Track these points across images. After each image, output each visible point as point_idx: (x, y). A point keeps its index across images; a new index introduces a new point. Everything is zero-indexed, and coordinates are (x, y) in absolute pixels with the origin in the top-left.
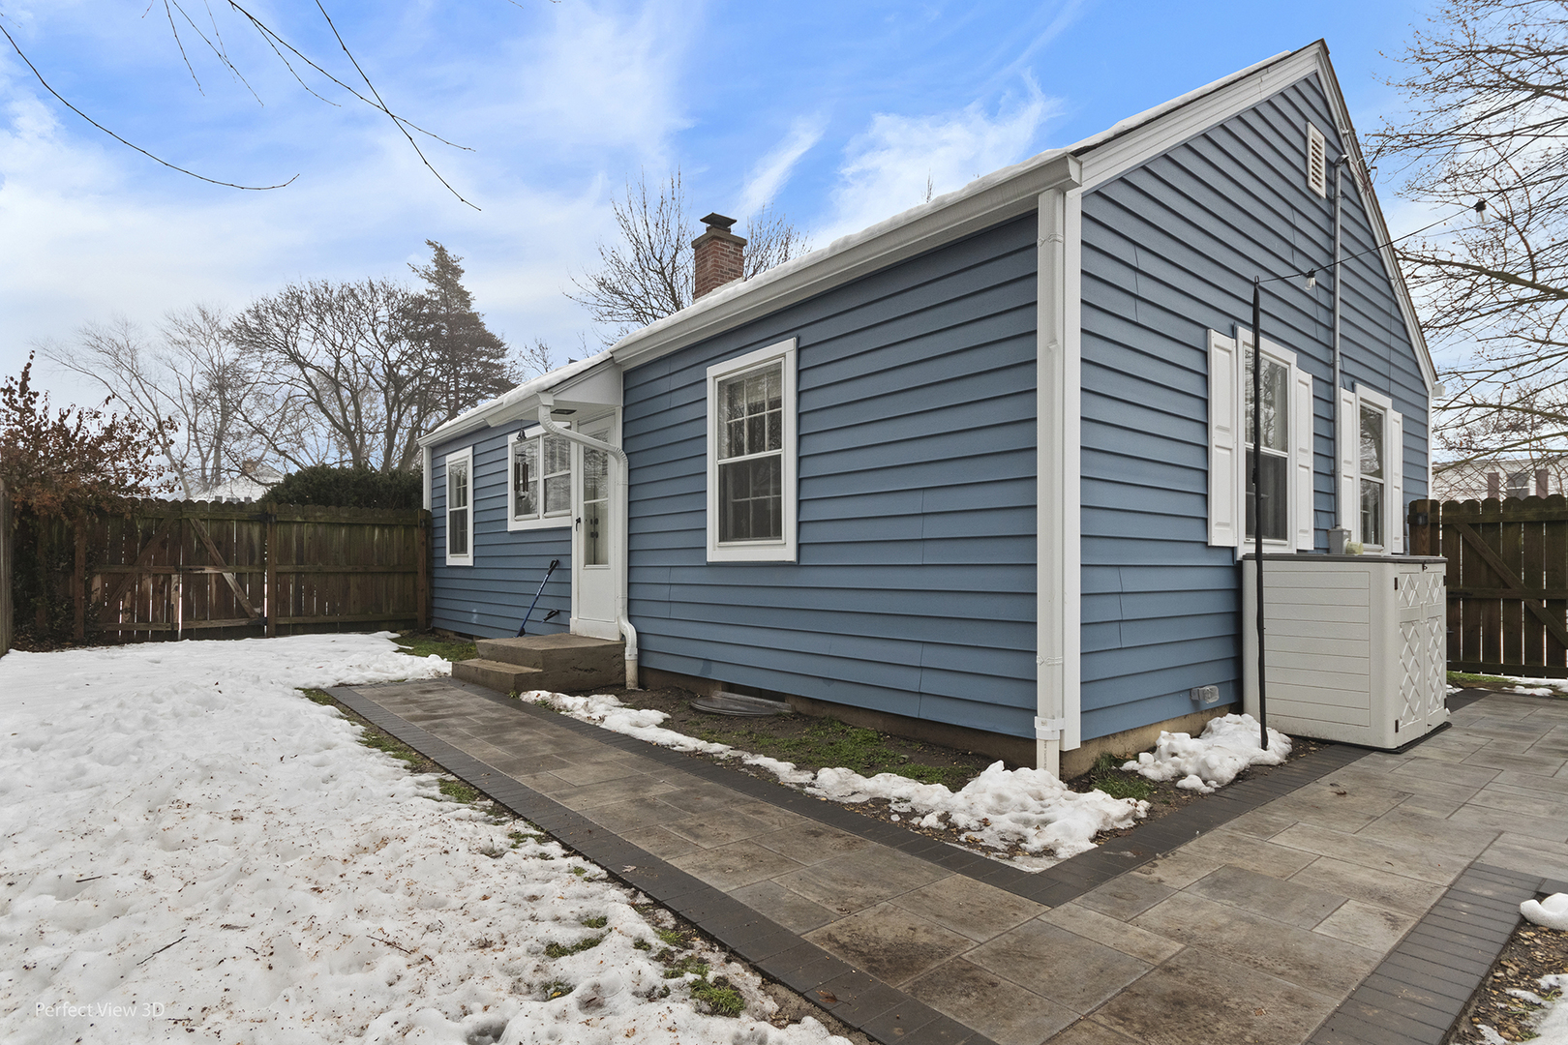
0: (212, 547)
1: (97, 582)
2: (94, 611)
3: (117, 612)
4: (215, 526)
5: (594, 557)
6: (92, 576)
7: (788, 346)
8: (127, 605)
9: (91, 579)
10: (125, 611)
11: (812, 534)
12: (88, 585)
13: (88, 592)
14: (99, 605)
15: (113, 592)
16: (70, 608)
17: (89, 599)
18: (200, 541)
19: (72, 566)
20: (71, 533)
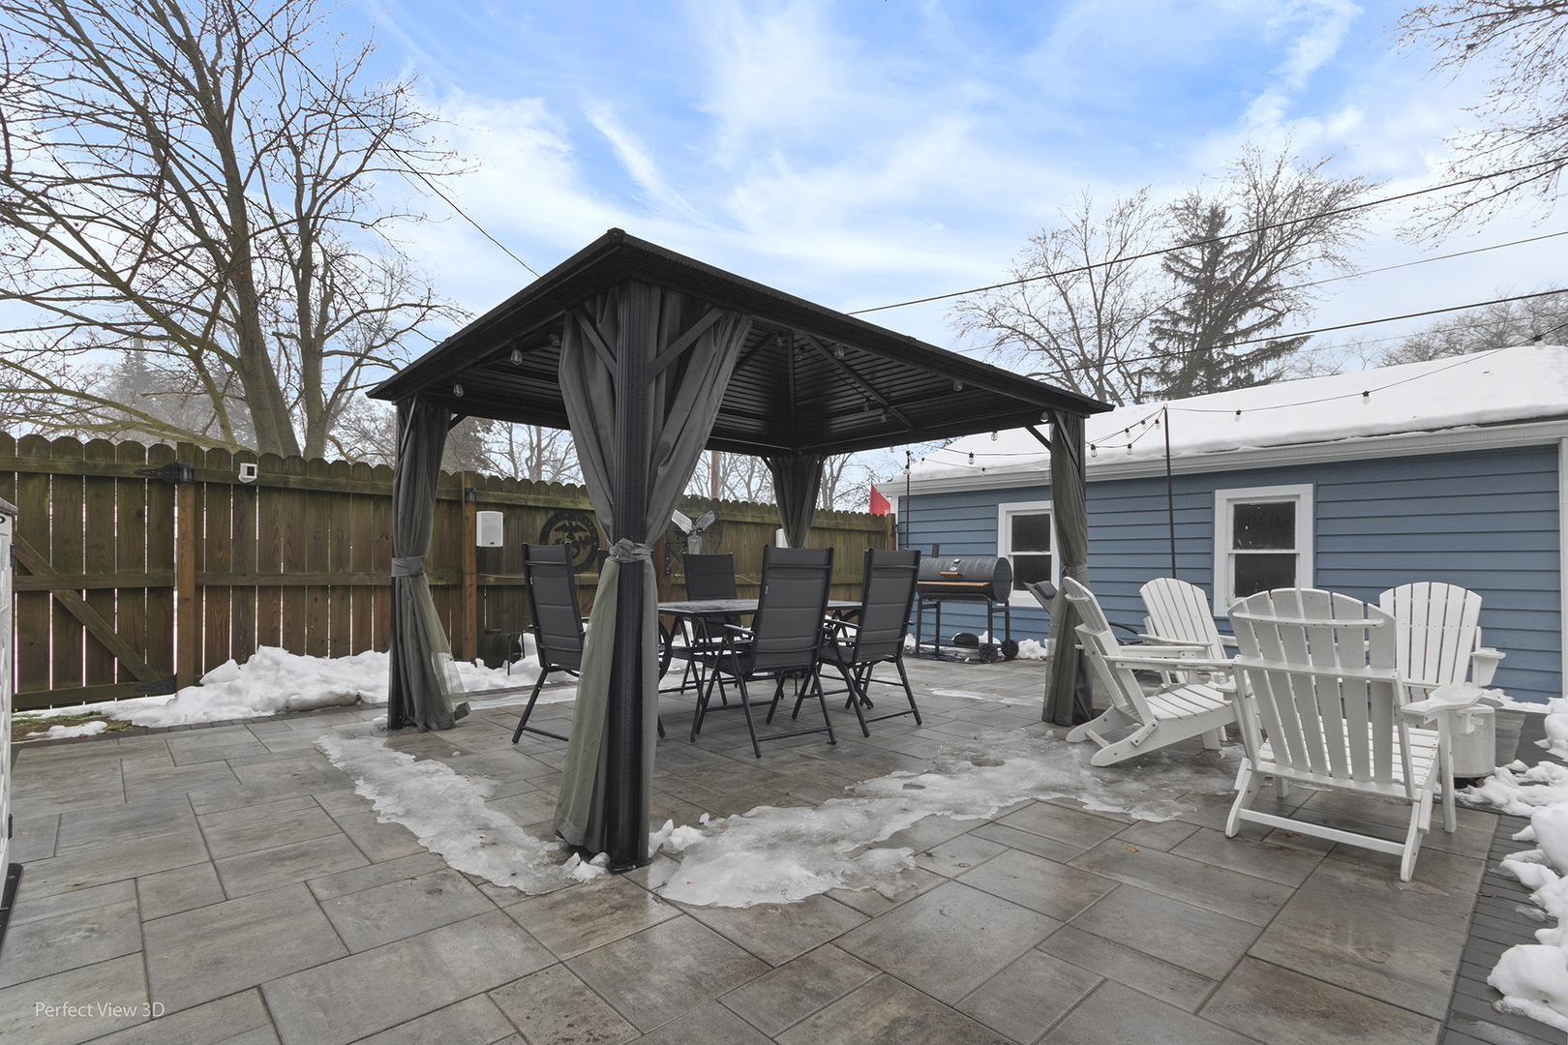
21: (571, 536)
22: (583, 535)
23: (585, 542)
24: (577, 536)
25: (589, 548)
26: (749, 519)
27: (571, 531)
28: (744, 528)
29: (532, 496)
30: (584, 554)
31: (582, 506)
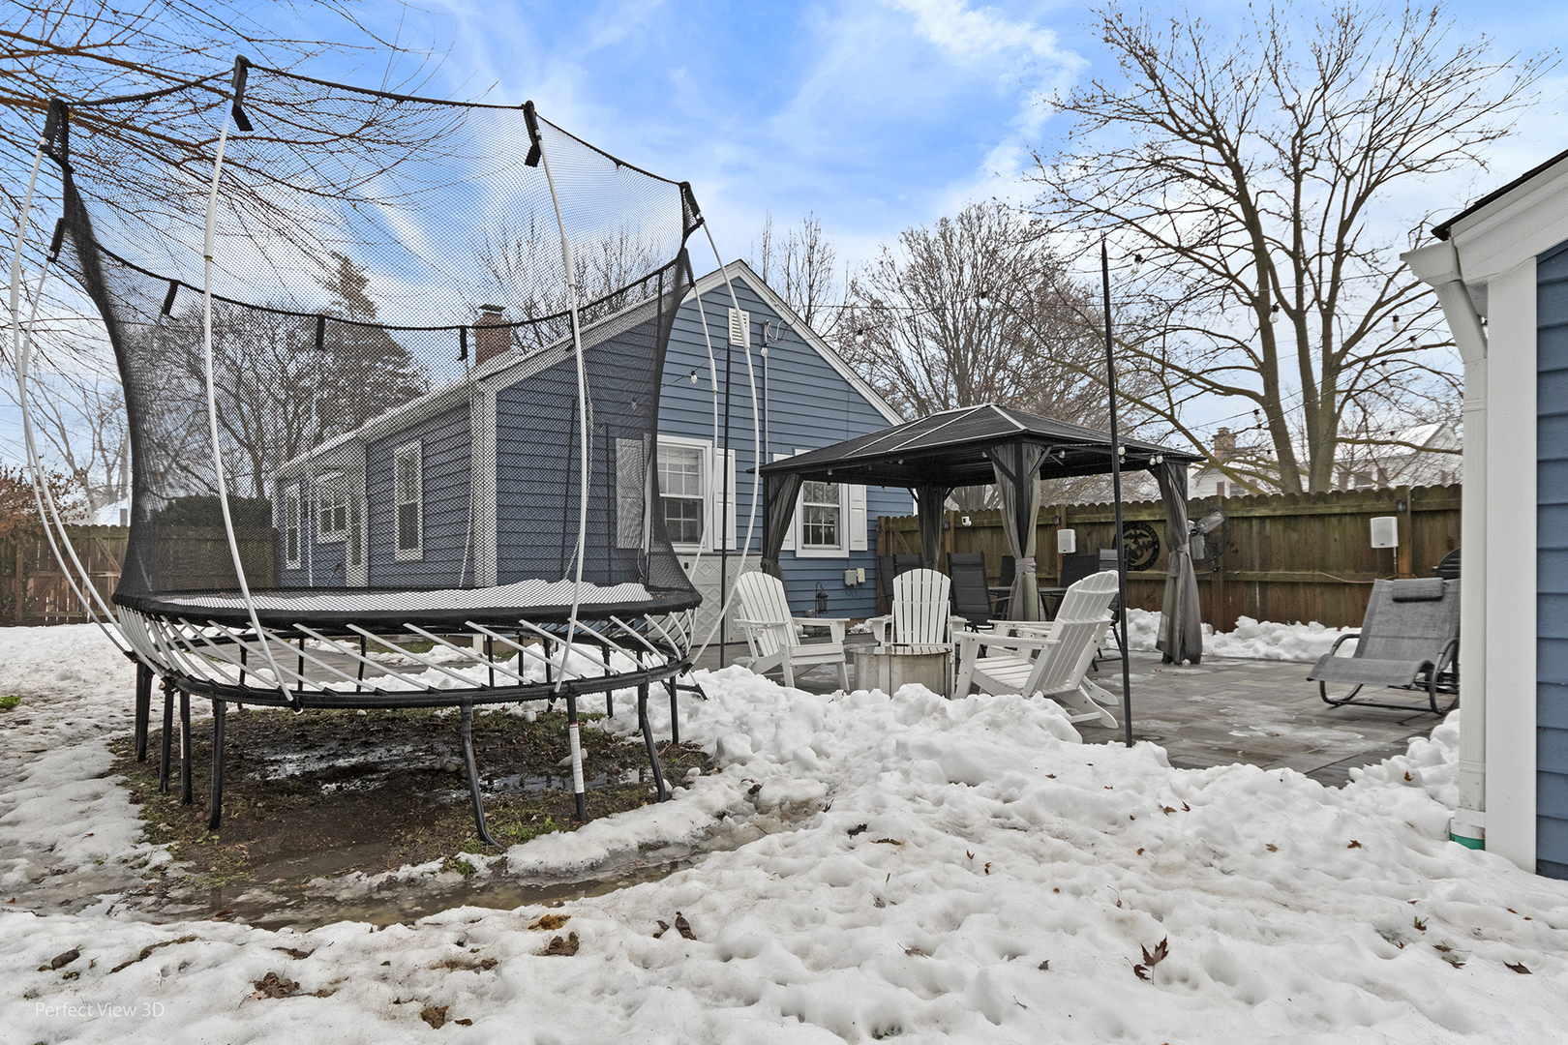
0: (111, 558)
1: (31, 583)
2: (29, 602)
3: (45, 604)
4: (113, 543)
5: (357, 561)
6: (28, 578)
7: (417, 444)
8: (52, 599)
9: (27, 581)
10: (51, 603)
11: (429, 546)
12: (25, 585)
13: (25, 590)
14: (32, 599)
15: (41, 590)
16: (13, 601)
17: (25, 595)
18: (103, 554)
19: (14, 571)
20: (14, 549)
21: (1136, 542)
22: (1146, 540)
23: (1146, 547)
24: (1140, 541)
25: (1151, 551)
26: (1337, 510)
27: (1136, 538)
28: (1334, 521)
29: (1103, 515)
30: (1147, 556)
31: (1141, 518)
